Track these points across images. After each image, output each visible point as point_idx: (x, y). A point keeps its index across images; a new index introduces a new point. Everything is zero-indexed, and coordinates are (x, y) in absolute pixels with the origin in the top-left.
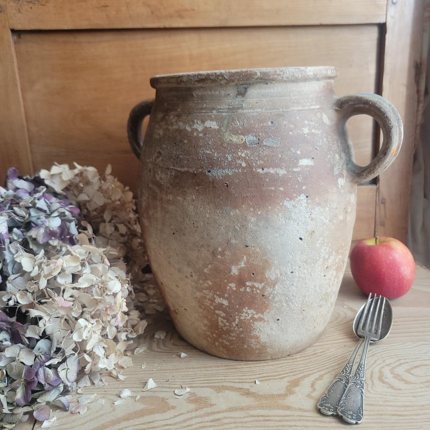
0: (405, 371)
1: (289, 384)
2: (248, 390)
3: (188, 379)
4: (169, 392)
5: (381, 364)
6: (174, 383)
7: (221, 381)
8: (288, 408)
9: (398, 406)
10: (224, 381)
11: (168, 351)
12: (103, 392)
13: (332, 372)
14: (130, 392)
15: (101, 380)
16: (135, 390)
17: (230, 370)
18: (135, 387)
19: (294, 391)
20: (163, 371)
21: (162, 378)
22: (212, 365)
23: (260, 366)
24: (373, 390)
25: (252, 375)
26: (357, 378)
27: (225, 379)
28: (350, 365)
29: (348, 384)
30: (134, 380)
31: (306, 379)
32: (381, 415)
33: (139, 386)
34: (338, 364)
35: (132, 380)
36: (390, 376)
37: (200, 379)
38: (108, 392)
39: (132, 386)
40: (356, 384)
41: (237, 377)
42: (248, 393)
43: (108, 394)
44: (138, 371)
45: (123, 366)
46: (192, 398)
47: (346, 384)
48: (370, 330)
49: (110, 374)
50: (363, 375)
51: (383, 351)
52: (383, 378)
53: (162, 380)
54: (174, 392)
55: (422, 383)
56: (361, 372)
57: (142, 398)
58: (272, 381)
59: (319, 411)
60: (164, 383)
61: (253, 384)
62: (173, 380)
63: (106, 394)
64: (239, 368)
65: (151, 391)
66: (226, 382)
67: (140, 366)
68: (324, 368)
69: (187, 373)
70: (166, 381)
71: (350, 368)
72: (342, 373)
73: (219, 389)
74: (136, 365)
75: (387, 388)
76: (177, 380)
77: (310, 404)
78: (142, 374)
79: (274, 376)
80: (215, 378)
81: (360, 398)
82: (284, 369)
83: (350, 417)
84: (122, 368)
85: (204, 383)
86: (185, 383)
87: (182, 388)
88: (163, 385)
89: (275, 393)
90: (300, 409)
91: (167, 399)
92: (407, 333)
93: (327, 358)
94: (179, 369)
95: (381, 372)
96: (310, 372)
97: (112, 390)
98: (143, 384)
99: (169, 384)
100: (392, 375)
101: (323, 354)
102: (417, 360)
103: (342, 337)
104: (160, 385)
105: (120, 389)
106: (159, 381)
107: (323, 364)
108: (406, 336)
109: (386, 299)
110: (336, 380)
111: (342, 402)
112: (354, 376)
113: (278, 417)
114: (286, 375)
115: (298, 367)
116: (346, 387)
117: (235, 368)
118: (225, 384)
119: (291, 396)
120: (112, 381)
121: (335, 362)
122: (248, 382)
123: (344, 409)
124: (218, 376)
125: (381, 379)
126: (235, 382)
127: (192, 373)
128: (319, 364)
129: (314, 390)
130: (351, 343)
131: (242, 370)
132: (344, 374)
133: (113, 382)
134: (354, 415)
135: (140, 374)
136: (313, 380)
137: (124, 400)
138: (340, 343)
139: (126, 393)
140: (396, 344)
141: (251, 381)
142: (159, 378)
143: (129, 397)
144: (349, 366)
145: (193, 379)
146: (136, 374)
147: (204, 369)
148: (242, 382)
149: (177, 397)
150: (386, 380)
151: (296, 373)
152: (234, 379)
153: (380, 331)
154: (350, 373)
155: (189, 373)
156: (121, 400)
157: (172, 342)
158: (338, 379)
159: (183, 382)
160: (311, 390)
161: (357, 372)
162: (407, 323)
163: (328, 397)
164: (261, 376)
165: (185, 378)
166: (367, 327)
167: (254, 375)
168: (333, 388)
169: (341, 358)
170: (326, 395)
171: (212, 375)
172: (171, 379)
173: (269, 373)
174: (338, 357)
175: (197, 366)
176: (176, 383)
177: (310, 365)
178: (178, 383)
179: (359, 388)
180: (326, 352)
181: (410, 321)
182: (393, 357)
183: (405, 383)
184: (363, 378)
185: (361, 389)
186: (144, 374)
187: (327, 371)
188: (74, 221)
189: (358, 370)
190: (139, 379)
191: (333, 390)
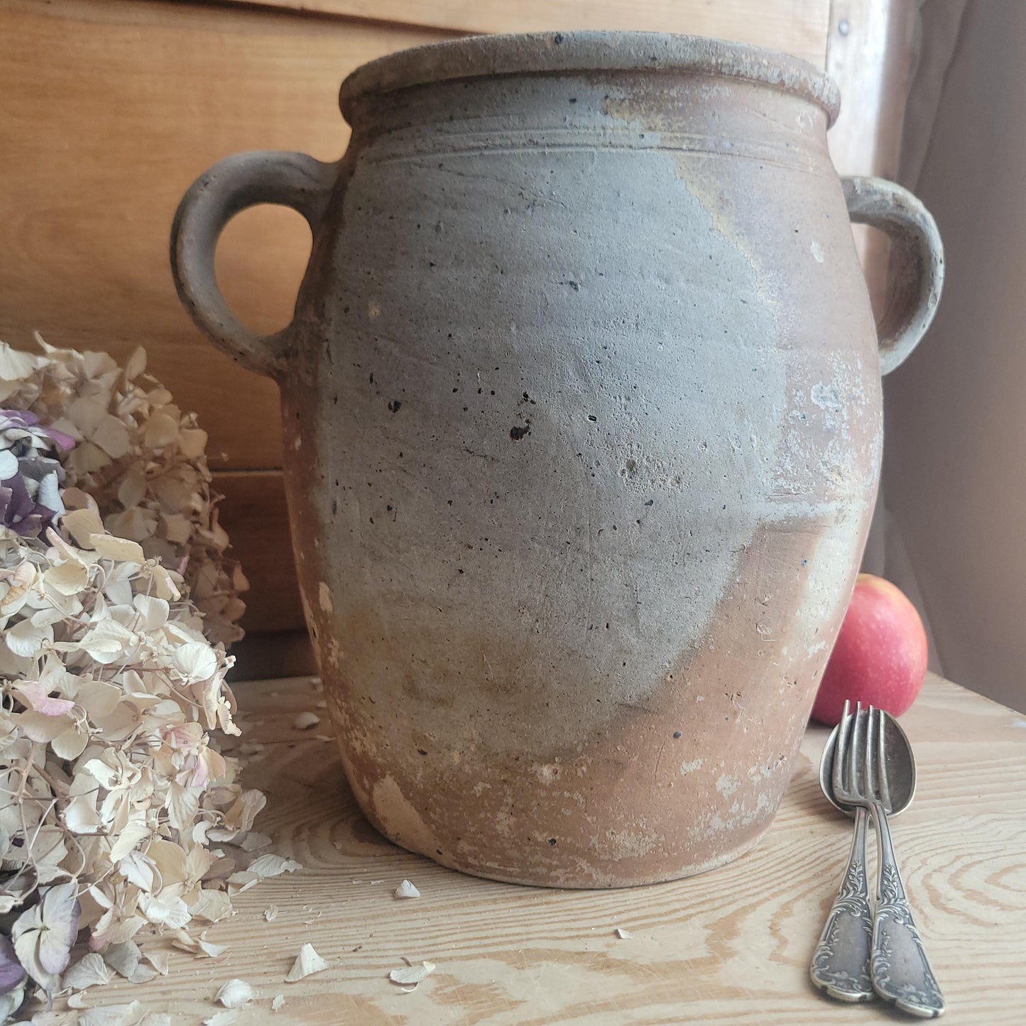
0: (987, 881)
1: (710, 932)
2: (603, 954)
3: (417, 939)
4: (371, 978)
5: (919, 868)
6: (379, 954)
7: (518, 938)
8: (734, 993)
9: (1013, 965)
10: (525, 937)
11: (335, 872)
12: (159, 996)
13: (810, 896)
14: (249, 988)
15: (144, 961)
16: (261, 983)
17: (530, 908)
18: (259, 975)
19: (730, 948)
20: (335, 925)
21: (338, 943)
22: (476, 899)
24: (932, 931)
25: (600, 917)
26: (889, 900)
27: (527, 933)
28: (858, 870)
29: (871, 918)
30: (252, 953)
31: (751, 916)
32: (984, 989)
33: (272, 969)
34: (814, 875)
35: (246, 954)
36: (956, 895)
37: (455, 937)
38: (174, 995)
39: (250, 971)
40: (893, 916)
41: (559, 926)
42: (605, 964)
43: (176, 1000)
44: (257, 930)
45: (209, 917)
46: (448, 990)
47: (867, 919)
48: (863, 791)
49: (171, 944)
50: (901, 893)
51: (912, 840)
52: (942, 901)
53: (340, 949)
54: (388, 977)
56: (895, 884)
57: (292, 1002)
59: (823, 994)
60: (348, 955)
61: (612, 939)
62: (376, 947)
63: (168, 1000)
64: (558, 902)
65: (315, 981)
66: (532, 939)
67: (260, 916)
68: (783, 886)
69: (409, 925)
70: (355, 951)
71: (861, 879)
72: (845, 891)
73: (521, 959)
74: (246, 913)
75: (965, 923)
76: (387, 946)
77: (788, 979)
78: (271, 936)
79: (660, 915)
80: (498, 932)
81: (915, 949)
82: (681, 897)
83: (914, 998)
84: (206, 922)
85: (468, 947)
86: (413, 951)
87: (408, 964)
88: (349, 962)
89: (682, 957)
90: (768, 995)
91: (372, 999)
92: (943, 796)
93: (780, 863)
94: (383, 916)
95: (929, 888)
97: (188, 986)
98: (281, 963)
99: (364, 957)
100: (961, 894)
101: (767, 855)
102: (999, 854)
103: (795, 814)
104: (338, 963)
105: (211, 984)
106: (331, 950)
107: (776, 879)
108: (947, 805)
109: (886, 715)
110: (835, 911)
111: (876, 964)
112: (880, 897)
113: (716, 1018)
114: (691, 911)
115: (716, 889)
116: (871, 927)
118: (531, 945)
119: (730, 962)
120: (178, 961)
121: (805, 871)
122: (595, 936)
123: (890, 980)
124: (505, 925)
125: (937, 902)
126: (558, 938)
127: (426, 924)
128: (768, 879)
129: (784, 942)
130: (823, 825)
132: (849, 896)
134: (921, 993)
135: (264, 937)
136: (769, 916)
137: (234, 1013)
138: (796, 826)
139: (237, 992)
140: (931, 823)
141: (602, 931)
142: (329, 944)
143: (250, 1001)
144: (856, 875)
145: (431, 938)
146: (253, 938)
147: (458, 911)
148: (577, 936)
149: (403, 989)
150: (951, 905)
151: (717, 904)
152: (552, 931)
154: (865, 890)
155: (418, 924)
156: (224, 1014)
157: (339, 846)
158: (841, 909)
159: (405, 949)
160: (775, 942)
162: (932, 775)
163: (832, 954)
164: (625, 916)
165: (408, 937)
166: (855, 783)
167: (605, 916)
168: (836, 932)
169: (818, 862)
170: (824, 950)
171: (486, 924)
172: (366, 943)
173: (644, 907)
174: (808, 860)
175: (434, 905)
176: (386, 953)
177: (745, 883)
178: (391, 953)
179: (904, 924)
180: (773, 849)
181: (937, 771)
182: (939, 851)
183: (999, 908)
184: (904, 901)
185: (909, 929)
186: (279, 935)
187: (794, 893)
188: (55, 472)
189: (886, 882)
190: (265, 951)
191: (837, 935)
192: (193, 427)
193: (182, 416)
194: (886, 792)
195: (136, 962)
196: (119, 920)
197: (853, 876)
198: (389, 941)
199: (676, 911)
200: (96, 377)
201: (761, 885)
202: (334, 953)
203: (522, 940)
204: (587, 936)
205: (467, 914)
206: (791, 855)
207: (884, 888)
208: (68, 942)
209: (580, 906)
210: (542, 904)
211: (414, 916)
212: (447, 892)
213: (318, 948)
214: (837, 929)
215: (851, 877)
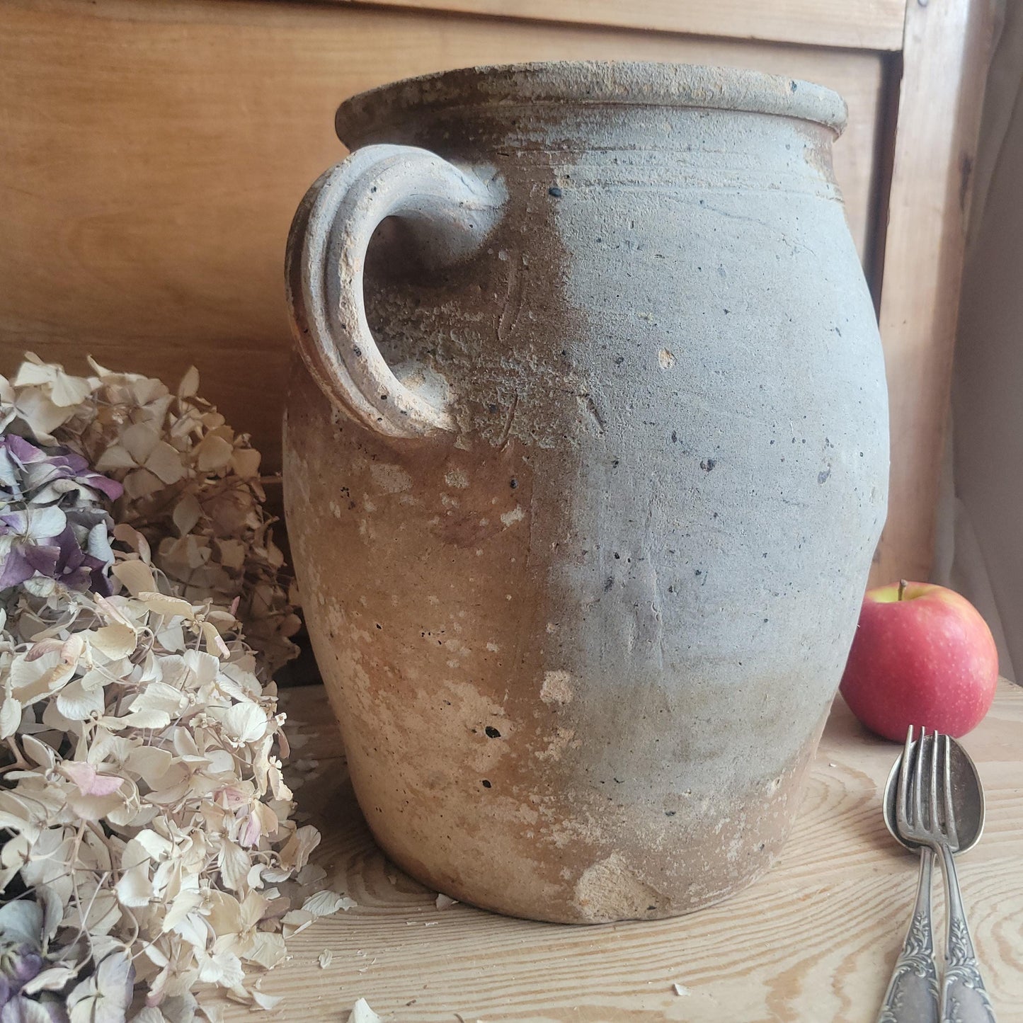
1: (770, 989)
2: (660, 1014)
3: (471, 992)
5: (989, 915)
6: (433, 1008)
7: (573, 992)
10: (579, 992)
11: (389, 910)
13: (874, 947)
15: (201, 1014)
17: (587, 957)
19: (791, 1009)
20: (389, 974)
21: (392, 995)
22: (531, 945)
23: (670, 941)
25: (657, 969)
26: (958, 960)
27: (583, 987)
28: (923, 923)
30: (306, 1006)
31: (812, 971)
34: (878, 922)
35: (300, 1006)
37: (510, 991)
40: (962, 979)
41: (615, 978)
44: (311, 978)
45: (262, 962)
47: (933, 980)
48: (928, 824)
49: (224, 994)
50: (971, 952)
51: (981, 881)
52: (1014, 956)
56: (964, 941)
58: (720, 982)
60: (404, 1010)
61: (669, 996)
62: (430, 1000)
66: (587, 994)
67: (314, 961)
68: (847, 935)
69: (463, 975)
70: (408, 1005)
71: (926, 933)
72: (909, 948)
73: (575, 1019)
74: (300, 958)
76: (441, 999)
78: (325, 985)
79: (719, 968)
80: (554, 985)
81: (985, 1018)
82: (740, 946)
84: (260, 969)
85: (523, 1003)
86: (467, 1006)
87: (461, 1021)
88: (402, 1018)
89: (741, 1019)
92: (1014, 828)
93: (843, 907)
94: (438, 963)
95: (1000, 940)
96: (815, 951)
98: (337, 1017)
99: (418, 1012)
101: (829, 897)
103: (858, 848)
104: (392, 1019)
106: (385, 1003)
107: (839, 926)
109: (952, 741)
110: (899, 970)
112: (948, 956)
114: (750, 964)
115: (776, 937)
116: (938, 990)
117: (603, 952)
118: (586, 1001)
120: (235, 1013)
121: (870, 917)
122: (652, 991)
124: (560, 977)
125: (1008, 958)
126: (613, 994)
127: (481, 975)
128: (830, 926)
129: (847, 1003)
130: (887, 862)
131: (622, 954)
132: (916, 952)
133: (239, 1016)
135: (319, 986)
136: (831, 971)
138: (859, 862)
140: (1001, 860)
141: (660, 986)
142: (383, 996)
144: (921, 928)
145: (486, 991)
146: (308, 987)
147: (512, 959)
148: (634, 992)
151: (777, 955)
152: (608, 985)
154: (930, 946)
155: (472, 974)
158: (905, 968)
159: (459, 1003)
160: (837, 1002)
162: (1003, 802)
163: (895, 1021)
164: (682, 969)
165: (462, 990)
166: (919, 816)
167: (662, 968)
168: (899, 995)
169: (882, 906)
170: (887, 1016)
171: (541, 976)
172: (421, 996)
173: (702, 958)
174: (872, 904)
175: (489, 952)
176: (441, 1008)
177: (806, 930)
178: (445, 1007)
179: (974, 988)
180: (837, 889)
181: (1008, 797)
182: (1010, 894)
184: (974, 961)
185: (980, 994)
186: (333, 984)
187: (857, 944)
188: (104, 521)
189: (954, 939)
190: (320, 1003)
191: (901, 999)
192: (245, 447)
193: (235, 436)
194: (952, 826)
195: (192, 1013)
196: (174, 973)
197: (918, 930)
198: (443, 994)
199: (735, 963)
200: (149, 403)
201: (824, 933)
202: (388, 1007)
203: (577, 995)
204: (642, 992)
205: (522, 963)
206: (855, 897)
207: (952, 946)
208: (123, 1004)
209: (637, 955)
210: (597, 952)
211: (468, 964)
212: (502, 936)
213: (372, 1000)
214: (902, 991)
215: (915, 931)
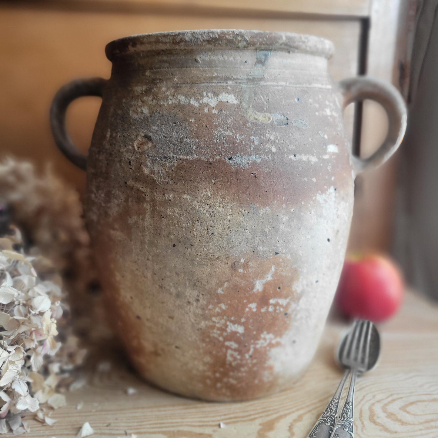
0: (400, 409)
1: (261, 427)
2: (210, 435)
3: (135, 422)
5: (370, 400)
6: (116, 428)
7: (177, 424)
10: (180, 424)
13: (314, 411)
15: (22, 426)
17: (188, 410)
18: (65, 435)
19: (267, 436)
20: (104, 413)
21: (102, 422)
24: (364, 434)
25: (216, 416)
26: (344, 418)
27: (182, 422)
28: (335, 402)
29: (334, 427)
30: (66, 424)
31: (283, 421)
33: (71, 432)
34: (320, 401)
35: (63, 424)
36: (382, 415)
37: (151, 422)
39: (61, 433)
40: (344, 427)
41: (196, 419)
44: (72, 413)
45: (54, 406)
47: (332, 427)
48: (356, 359)
49: (34, 417)
50: (351, 415)
51: (373, 384)
52: (375, 418)
55: (421, 423)
56: (350, 410)
58: (240, 423)
60: (104, 428)
61: (216, 428)
62: (116, 425)
66: (182, 425)
67: (75, 406)
68: (303, 406)
69: (134, 415)
70: (107, 426)
71: (335, 406)
72: (326, 412)
73: (174, 436)
74: (70, 405)
75: (381, 430)
76: (121, 425)
78: (76, 416)
79: (243, 417)
80: (170, 421)
82: (255, 408)
84: (52, 408)
85: (154, 428)
86: (131, 428)
87: (126, 434)
88: (102, 431)
95: (371, 411)
96: (287, 412)
98: (76, 430)
99: (110, 429)
100: (385, 415)
102: (412, 394)
104: (99, 431)
106: (98, 425)
110: (319, 422)
112: (340, 416)
114: (257, 416)
116: (332, 431)
118: (181, 428)
122: (211, 426)
124: (173, 417)
125: (372, 418)
126: (194, 426)
129: (293, 434)
132: (328, 414)
133: (37, 427)
135: (74, 417)
136: (291, 421)
141: (214, 424)
142: (98, 422)
144: (333, 404)
145: (141, 422)
146: (69, 417)
147: (157, 409)
148: (202, 425)
150: (378, 421)
151: (270, 412)
152: (193, 422)
153: (367, 360)
154: (336, 412)
155: (137, 415)
158: (321, 421)
159: (128, 426)
160: (288, 434)
161: (344, 412)
164: (223, 417)
165: (131, 421)
166: (353, 355)
167: (218, 416)
168: (316, 432)
171: (166, 417)
172: (113, 423)
173: (237, 413)
174: (320, 393)
176: (119, 428)
178: (122, 428)
179: (348, 431)
182: (384, 391)
183: (401, 423)
184: (351, 419)
185: (350, 434)
187: (307, 410)
189: (345, 409)
190: (71, 424)
191: (316, 435)
195: (19, 425)
197: (332, 405)
198: (123, 422)
199: (250, 415)
203: (178, 426)
204: (206, 426)
213: (93, 423)
215: (331, 405)
